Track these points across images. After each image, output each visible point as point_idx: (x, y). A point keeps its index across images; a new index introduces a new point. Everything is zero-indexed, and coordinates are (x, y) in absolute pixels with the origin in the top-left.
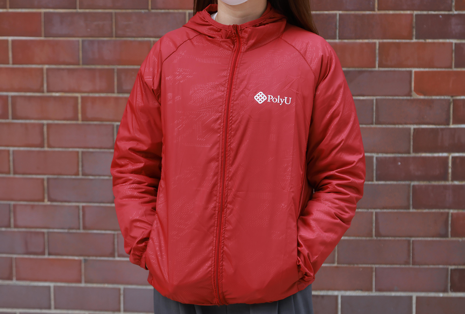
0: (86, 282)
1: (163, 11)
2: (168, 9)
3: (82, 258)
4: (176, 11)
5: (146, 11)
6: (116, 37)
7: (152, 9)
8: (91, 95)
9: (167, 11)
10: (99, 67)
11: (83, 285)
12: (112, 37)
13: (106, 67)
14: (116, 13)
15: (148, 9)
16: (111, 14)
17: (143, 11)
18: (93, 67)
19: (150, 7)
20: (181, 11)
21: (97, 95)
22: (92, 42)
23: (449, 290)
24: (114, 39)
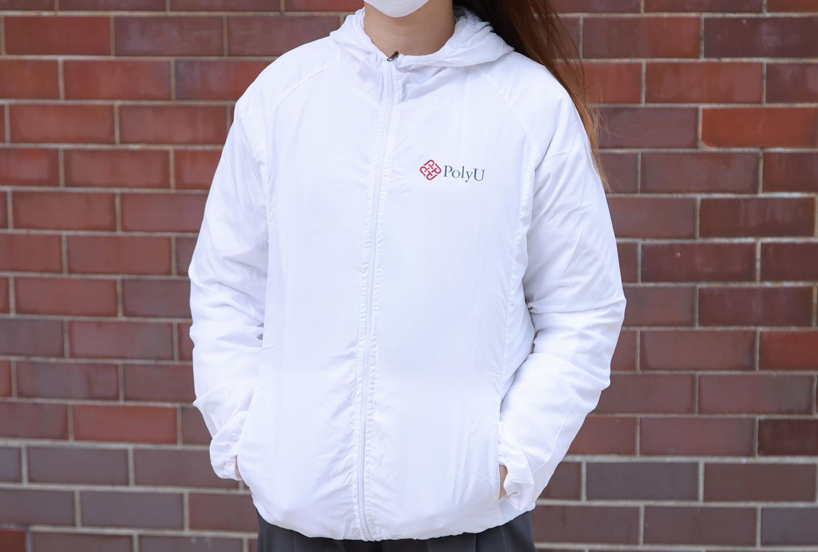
0: (185, 442)
1: (303, 14)
2: (312, 11)
3: (177, 405)
4: (324, 14)
5: (277, 14)
6: (229, 55)
7: (286, 10)
8: (191, 148)
9: (309, 14)
10: (202, 103)
11: (179, 447)
12: (222, 55)
13: (213, 103)
14: (229, 18)
15: (278, 10)
16: (220, 19)
17: (271, 14)
18: (192, 103)
19: (282, 8)
20: (332, 14)
21: (199, 148)
22: (191, 64)
23: (757, 454)
24: (225, 58)
